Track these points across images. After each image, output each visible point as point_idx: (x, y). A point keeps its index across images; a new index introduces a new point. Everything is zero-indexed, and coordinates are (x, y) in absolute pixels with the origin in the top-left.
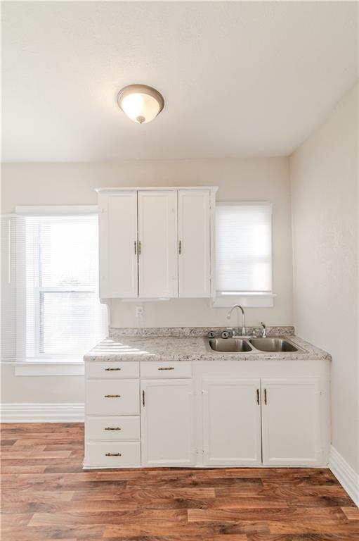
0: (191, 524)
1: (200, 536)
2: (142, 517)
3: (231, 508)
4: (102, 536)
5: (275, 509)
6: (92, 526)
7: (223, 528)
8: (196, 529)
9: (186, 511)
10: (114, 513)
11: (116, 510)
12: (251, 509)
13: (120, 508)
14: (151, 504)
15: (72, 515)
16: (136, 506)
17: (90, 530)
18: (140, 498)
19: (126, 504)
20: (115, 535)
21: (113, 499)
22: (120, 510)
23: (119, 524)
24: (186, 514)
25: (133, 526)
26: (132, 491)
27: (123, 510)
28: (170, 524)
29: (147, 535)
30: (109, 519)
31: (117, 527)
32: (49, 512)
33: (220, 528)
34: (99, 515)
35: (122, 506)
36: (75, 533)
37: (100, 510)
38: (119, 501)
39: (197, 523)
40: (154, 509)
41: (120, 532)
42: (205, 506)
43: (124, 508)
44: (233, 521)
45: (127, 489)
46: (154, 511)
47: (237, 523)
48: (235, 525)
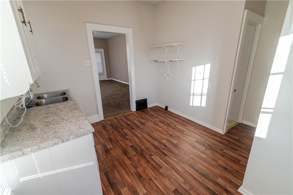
0: (146, 190)
1: (149, 184)
2: (118, 157)
3: (128, 178)
4: (131, 163)
5: (120, 164)
6: (130, 169)
7: (140, 177)
8: (147, 187)
9: (109, 149)
10: (121, 166)
11: (120, 166)
12: (124, 171)
13: (118, 166)
14: (111, 158)
15: (131, 179)
16: (115, 162)
17: (132, 168)
18: (111, 163)
19: (116, 165)
20: (128, 160)
21: (116, 171)
22: (119, 165)
23: (124, 162)
24: (110, 148)
25: (123, 158)
26: (109, 167)
27: (119, 164)
28: (116, 150)
29: (123, 153)
30: (124, 165)
31: (125, 162)
32: (136, 190)
33: (140, 178)
34: (125, 170)
35: (117, 166)
36: (135, 171)
37: (123, 171)
38: (116, 169)
39: (144, 188)
40: (113, 156)
41: (126, 160)
42: (134, 189)
43: (118, 164)
44: (134, 175)
45: (109, 170)
46: (114, 156)
47: (134, 174)
48: (136, 174)
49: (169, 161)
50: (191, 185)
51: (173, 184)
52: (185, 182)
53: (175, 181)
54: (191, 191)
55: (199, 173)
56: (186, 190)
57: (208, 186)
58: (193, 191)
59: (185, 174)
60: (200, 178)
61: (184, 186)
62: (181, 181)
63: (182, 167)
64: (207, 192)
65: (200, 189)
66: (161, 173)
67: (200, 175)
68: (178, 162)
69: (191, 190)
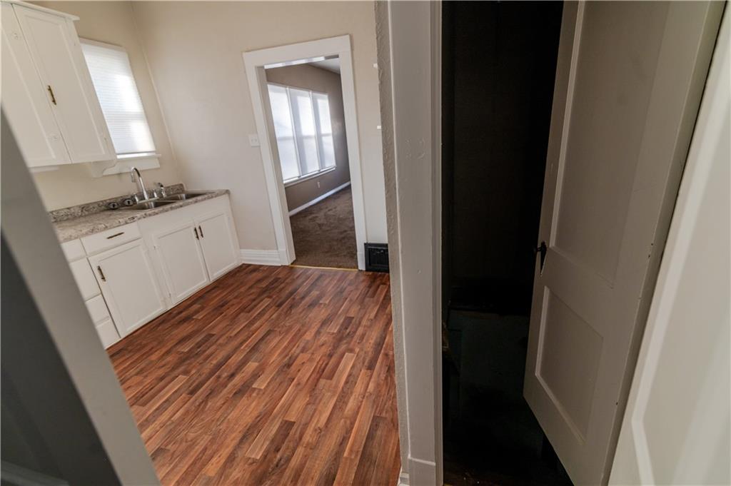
49: (358, 382)
50: (318, 442)
51: (303, 414)
52: (320, 430)
53: (311, 413)
54: (303, 449)
55: (365, 443)
56: (301, 438)
57: (338, 477)
58: (305, 452)
59: (343, 421)
60: (351, 451)
61: (310, 431)
62: (318, 421)
63: (359, 408)
64: (320, 478)
65: (318, 462)
66: (316, 386)
67: (361, 449)
68: (367, 394)
69: (305, 447)
